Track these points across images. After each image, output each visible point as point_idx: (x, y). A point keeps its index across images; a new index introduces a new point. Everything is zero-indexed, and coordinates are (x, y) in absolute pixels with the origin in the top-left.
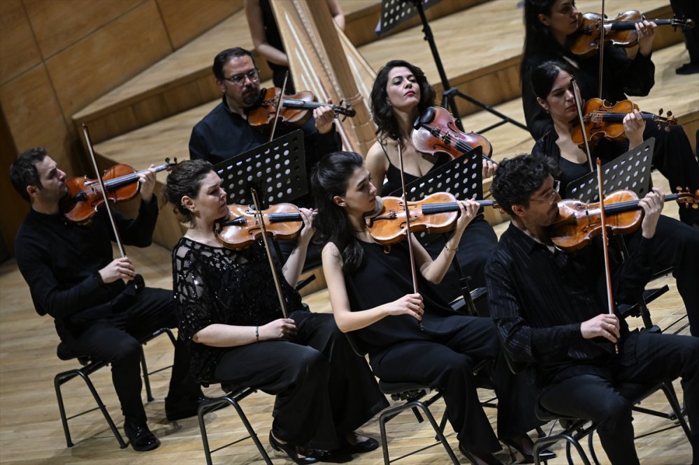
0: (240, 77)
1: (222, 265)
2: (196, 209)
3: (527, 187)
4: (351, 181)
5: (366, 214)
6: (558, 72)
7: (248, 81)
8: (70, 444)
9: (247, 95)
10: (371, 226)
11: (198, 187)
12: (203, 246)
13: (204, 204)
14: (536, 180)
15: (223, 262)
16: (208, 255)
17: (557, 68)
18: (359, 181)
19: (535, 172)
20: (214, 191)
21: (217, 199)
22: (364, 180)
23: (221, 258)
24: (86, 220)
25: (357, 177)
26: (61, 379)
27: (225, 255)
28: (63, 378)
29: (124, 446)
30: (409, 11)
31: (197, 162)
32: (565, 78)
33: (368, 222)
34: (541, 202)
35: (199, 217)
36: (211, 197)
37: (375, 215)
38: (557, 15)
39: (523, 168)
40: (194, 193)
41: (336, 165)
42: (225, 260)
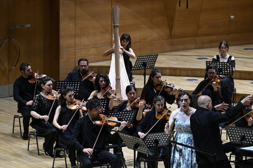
0: (82, 66)
1: (44, 102)
2: (44, 88)
3: (92, 106)
4: (68, 94)
5: (70, 102)
6: (132, 89)
7: (83, 68)
8: (13, 132)
9: (83, 71)
10: (70, 105)
11: (46, 83)
12: (42, 96)
13: (46, 87)
14: (95, 105)
15: (45, 102)
16: (43, 99)
17: (132, 88)
18: (70, 94)
19: (96, 104)
20: (49, 85)
21: (49, 87)
22: (71, 95)
23: (45, 101)
24: (32, 83)
25: (69, 93)
26: (15, 117)
27: (46, 101)
28: (17, 117)
29: (21, 137)
30: (143, 68)
31: (48, 77)
32: (133, 91)
33: (70, 104)
34: (95, 111)
35: (44, 90)
36: (48, 86)
37: (72, 103)
38: (155, 78)
39: (94, 102)
40: (44, 84)
41: (66, 89)
42: (46, 102)
